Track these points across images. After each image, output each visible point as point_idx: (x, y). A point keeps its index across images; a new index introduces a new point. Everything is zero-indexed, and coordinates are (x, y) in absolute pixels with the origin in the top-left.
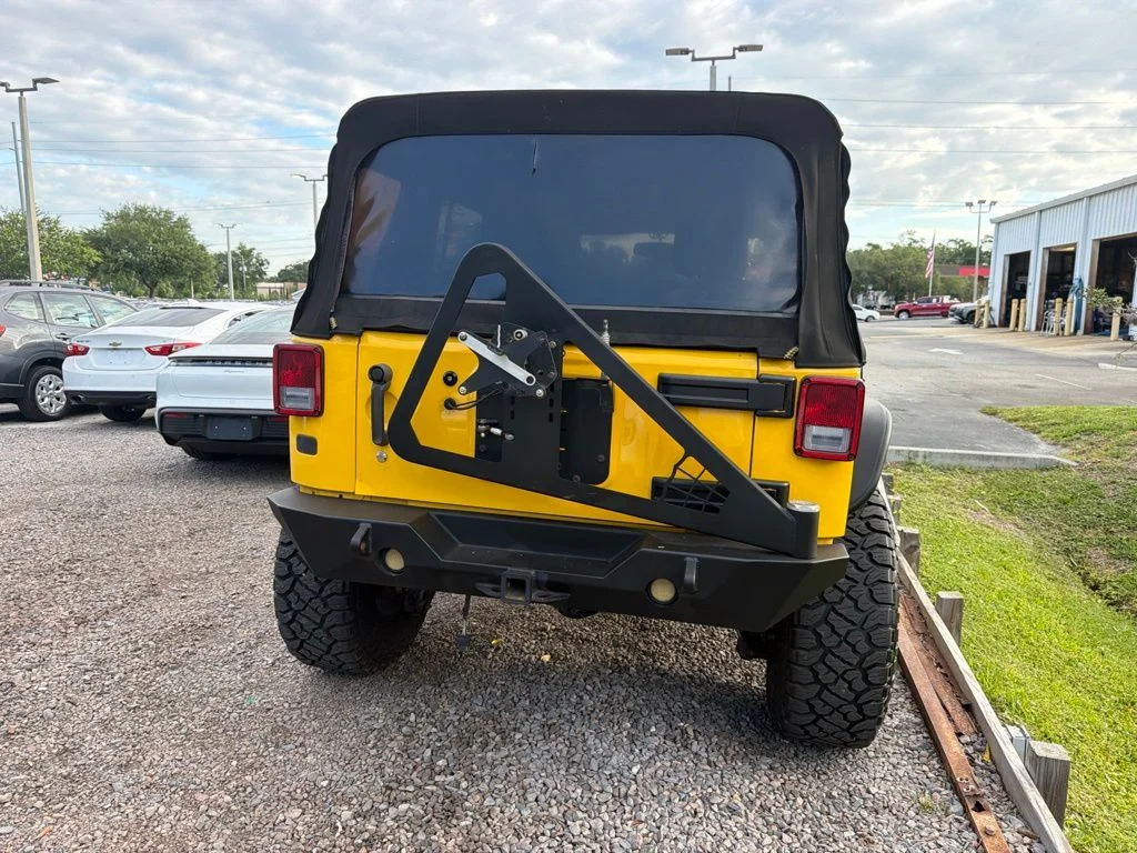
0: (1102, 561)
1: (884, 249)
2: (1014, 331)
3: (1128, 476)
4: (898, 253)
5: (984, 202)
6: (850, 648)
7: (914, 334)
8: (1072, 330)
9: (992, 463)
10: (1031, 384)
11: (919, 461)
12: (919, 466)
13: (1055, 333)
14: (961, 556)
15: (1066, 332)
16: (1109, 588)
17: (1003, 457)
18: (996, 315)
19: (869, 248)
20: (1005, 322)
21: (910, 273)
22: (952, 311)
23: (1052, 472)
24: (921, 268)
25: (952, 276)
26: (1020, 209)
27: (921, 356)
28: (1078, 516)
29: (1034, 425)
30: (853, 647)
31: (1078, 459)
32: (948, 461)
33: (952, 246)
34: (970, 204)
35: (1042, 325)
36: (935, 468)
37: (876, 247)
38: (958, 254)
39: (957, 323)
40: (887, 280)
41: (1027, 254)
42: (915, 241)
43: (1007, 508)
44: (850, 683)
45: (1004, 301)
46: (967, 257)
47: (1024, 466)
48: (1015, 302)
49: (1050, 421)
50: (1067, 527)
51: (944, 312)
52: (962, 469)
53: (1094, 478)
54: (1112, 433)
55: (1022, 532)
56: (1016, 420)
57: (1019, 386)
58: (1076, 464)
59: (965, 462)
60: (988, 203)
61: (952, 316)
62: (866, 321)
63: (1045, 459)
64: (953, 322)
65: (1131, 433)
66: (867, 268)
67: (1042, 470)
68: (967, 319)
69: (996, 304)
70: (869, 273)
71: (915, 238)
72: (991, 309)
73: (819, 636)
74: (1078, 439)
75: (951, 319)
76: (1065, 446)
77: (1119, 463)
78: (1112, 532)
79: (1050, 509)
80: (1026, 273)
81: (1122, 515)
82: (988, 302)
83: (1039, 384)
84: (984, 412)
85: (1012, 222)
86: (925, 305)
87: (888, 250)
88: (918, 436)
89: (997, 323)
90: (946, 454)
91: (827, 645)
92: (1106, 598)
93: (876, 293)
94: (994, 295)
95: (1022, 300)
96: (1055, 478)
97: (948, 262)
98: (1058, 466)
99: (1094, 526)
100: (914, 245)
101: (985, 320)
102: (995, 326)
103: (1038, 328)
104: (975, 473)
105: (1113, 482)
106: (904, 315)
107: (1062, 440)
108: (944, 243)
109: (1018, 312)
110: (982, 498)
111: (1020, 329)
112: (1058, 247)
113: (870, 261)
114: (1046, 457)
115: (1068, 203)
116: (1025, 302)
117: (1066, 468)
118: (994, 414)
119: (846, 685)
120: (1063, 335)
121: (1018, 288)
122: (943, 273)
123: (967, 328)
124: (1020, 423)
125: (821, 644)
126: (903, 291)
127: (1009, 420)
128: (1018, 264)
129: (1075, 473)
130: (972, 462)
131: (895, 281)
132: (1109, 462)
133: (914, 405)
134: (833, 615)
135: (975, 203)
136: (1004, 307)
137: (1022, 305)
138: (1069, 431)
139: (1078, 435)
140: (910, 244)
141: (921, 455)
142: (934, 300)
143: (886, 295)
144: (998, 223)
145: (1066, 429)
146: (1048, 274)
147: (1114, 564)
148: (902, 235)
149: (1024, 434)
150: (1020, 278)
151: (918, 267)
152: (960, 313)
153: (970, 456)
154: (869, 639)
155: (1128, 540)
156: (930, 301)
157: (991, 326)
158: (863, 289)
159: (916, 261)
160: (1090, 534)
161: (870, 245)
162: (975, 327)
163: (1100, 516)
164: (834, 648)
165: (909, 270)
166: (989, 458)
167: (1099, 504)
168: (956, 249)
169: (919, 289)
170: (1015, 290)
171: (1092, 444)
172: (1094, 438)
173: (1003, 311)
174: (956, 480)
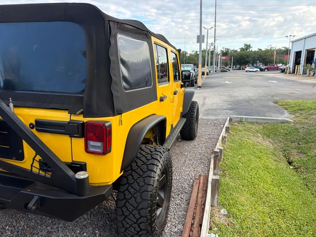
0: (295, 154)
1: (263, 50)
2: (296, 75)
3: (308, 126)
4: (267, 51)
5: (291, 36)
6: (133, 216)
7: (267, 76)
8: (313, 75)
9: (267, 121)
10: (294, 92)
11: (244, 120)
12: (244, 122)
13: (307, 75)
14: (244, 155)
15: (311, 75)
16: (295, 163)
17: (270, 119)
18: (291, 70)
19: (258, 50)
20: (294, 72)
21: (269, 57)
22: (280, 69)
23: (285, 124)
24: (273, 56)
25: (283, 58)
26: (299, 38)
27: (265, 83)
28: (290, 139)
29: (286, 107)
30: (134, 216)
31: (294, 119)
32: (253, 120)
33: (283, 49)
34: (287, 37)
35: (304, 73)
36: (248, 122)
37: (260, 50)
38: (285, 51)
39: (281, 72)
40: (262, 59)
41: (301, 52)
42: (272, 48)
43: (268, 136)
44: (134, 228)
45: (294, 66)
46: (287, 52)
47: (277, 122)
48: (297, 66)
49: (292, 106)
50: (286, 142)
51: (277, 69)
52: (257, 123)
53: (298, 126)
54: (308, 110)
55: (271, 144)
56: (282, 105)
57: (290, 93)
58: (293, 121)
59: (258, 121)
60: (292, 36)
61: (279, 70)
62: (256, 72)
63: (283, 120)
64: (279, 72)
65: (314, 110)
66: (257, 56)
67: (282, 123)
68: (283, 71)
69: (291, 67)
70: (257, 58)
71: (272, 47)
72: (290, 68)
73: (123, 211)
74: (298, 112)
75: (279, 71)
76: (293, 114)
77: (306, 121)
78: (300, 144)
79: (282, 136)
80: (300, 57)
81: (304, 139)
82: (289, 66)
83: (296, 92)
84: (274, 102)
85: (298, 41)
86: (272, 67)
87: (264, 51)
88: (249, 111)
89: (291, 72)
90: (252, 118)
91: (125, 215)
92: (294, 166)
93: (260, 63)
94: (291, 64)
95: (299, 65)
96: (285, 126)
97: (282, 54)
98: (287, 122)
99: (294, 142)
100: (272, 49)
101: (288, 71)
102: (291, 73)
103: (303, 74)
104: (261, 124)
105: (303, 128)
106: (266, 70)
107: (293, 113)
108: (281, 48)
109: (297, 69)
110: (260, 133)
111: (298, 74)
112: (310, 49)
113: (258, 54)
114: (283, 119)
115: (313, 36)
116: (300, 66)
117: (290, 122)
118: (276, 103)
119: (133, 229)
120: (310, 76)
121: (298, 62)
122: (279, 57)
123: (283, 74)
124: (283, 106)
125: (123, 214)
126: (268, 63)
127: (280, 105)
128: (298, 54)
129: (292, 124)
130: (260, 121)
131: (265, 60)
132: (303, 121)
133: (254, 100)
134: (127, 204)
135: (289, 36)
136: (294, 68)
137: (299, 67)
138: (296, 110)
139: (298, 111)
140: (271, 49)
141: (244, 119)
142: (275, 65)
143: (262, 64)
144: (293, 42)
145: (295, 109)
146: (307, 58)
147: (299, 155)
148: (268, 46)
149: (283, 110)
150: (299, 59)
151: (272, 55)
152: (281, 69)
153: (260, 119)
154: (139, 213)
155: (304, 147)
156: (274, 66)
157: (290, 73)
158: (256, 62)
159: (271, 53)
160: (293, 145)
161: (259, 49)
162: (285, 74)
163: (297, 139)
164: (128, 215)
165: (269, 56)
166: (266, 119)
167: (298, 135)
168: (284, 50)
169: (271, 62)
170: (297, 62)
171: (301, 114)
172: (302, 112)
173: (293, 69)
174: (254, 127)
